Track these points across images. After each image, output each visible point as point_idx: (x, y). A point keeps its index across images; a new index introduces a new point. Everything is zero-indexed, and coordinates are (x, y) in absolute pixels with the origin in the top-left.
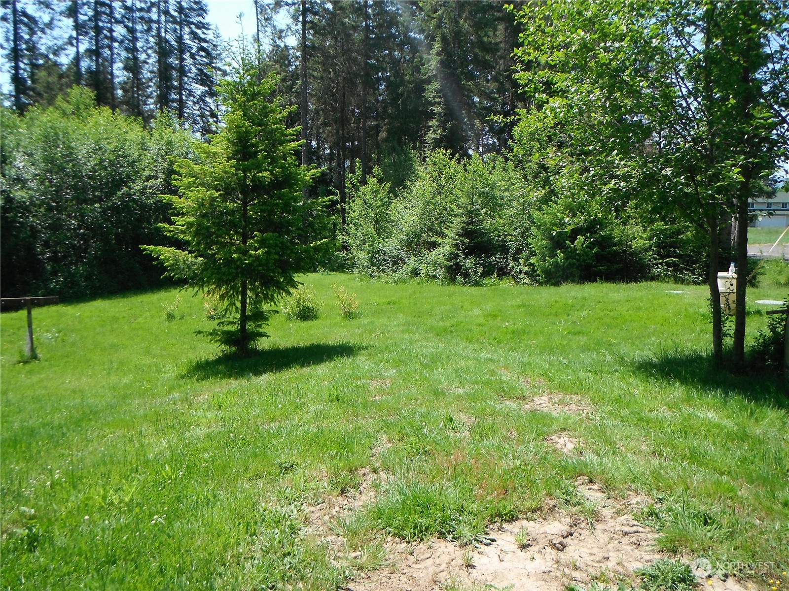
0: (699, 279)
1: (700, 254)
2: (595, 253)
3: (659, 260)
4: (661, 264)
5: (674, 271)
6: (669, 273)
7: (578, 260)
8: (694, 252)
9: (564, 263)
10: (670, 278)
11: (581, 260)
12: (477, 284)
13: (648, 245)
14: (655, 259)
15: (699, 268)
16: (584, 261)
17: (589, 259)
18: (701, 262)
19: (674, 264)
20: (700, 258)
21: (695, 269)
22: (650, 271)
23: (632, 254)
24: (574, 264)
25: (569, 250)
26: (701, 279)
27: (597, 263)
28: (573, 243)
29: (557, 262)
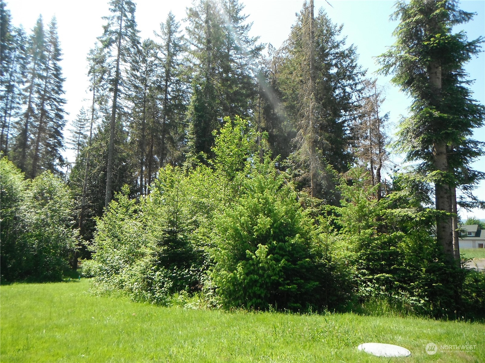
0: (419, 301)
1: (418, 268)
2: (283, 267)
3: (369, 275)
4: (370, 280)
5: (387, 290)
6: (382, 293)
7: (261, 276)
8: (411, 266)
9: (244, 279)
10: (382, 299)
11: (265, 276)
12: (161, 302)
13: (354, 258)
14: (364, 275)
15: (418, 287)
16: (269, 276)
17: (275, 275)
18: (420, 279)
19: (387, 282)
20: (419, 274)
21: (413, 288)
22: (357, 291)
23: (332, 268)
24: (256, 281)
25: (251, 262)
26: (422, 301)
27: (285, 280)
28: (254, 252)
29: (235, 278)
